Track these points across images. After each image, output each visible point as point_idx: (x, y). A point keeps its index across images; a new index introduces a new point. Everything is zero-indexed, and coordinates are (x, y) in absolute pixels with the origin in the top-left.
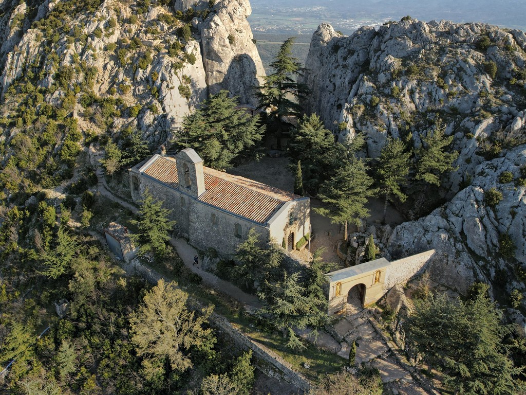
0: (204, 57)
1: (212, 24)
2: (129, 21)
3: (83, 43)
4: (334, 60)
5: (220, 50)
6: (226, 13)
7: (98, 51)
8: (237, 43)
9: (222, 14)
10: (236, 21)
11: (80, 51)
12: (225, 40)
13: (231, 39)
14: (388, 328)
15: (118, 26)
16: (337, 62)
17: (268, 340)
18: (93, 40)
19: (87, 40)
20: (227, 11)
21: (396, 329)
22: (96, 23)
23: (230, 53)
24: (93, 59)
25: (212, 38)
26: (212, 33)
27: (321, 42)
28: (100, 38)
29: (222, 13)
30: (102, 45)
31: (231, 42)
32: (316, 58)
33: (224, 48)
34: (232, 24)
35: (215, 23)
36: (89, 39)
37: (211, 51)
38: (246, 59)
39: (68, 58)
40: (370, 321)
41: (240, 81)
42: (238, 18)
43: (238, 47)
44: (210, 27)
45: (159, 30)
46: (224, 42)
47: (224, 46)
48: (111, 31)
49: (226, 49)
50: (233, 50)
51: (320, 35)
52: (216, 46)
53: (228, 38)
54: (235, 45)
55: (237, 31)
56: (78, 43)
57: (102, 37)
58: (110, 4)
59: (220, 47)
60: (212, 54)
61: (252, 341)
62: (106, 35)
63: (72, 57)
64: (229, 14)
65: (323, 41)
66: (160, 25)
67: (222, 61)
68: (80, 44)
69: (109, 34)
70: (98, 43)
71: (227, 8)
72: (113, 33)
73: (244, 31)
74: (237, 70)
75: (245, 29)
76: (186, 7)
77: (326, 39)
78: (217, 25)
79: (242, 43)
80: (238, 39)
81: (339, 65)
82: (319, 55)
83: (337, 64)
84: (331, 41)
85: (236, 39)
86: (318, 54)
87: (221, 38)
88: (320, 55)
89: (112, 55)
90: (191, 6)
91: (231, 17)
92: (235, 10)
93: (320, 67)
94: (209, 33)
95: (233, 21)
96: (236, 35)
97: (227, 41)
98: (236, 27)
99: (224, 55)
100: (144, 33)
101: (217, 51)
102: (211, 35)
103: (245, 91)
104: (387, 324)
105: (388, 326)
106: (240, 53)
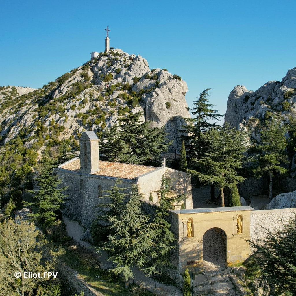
0: (146, 119)
1: (154, 94)
2: (97, 100)
3: (61, 114)
4: (244, 107)
5: (159, 112)
6: (166, 88)
7: (69, 117)
8: (173, 108)
9: (163, 89)
10: (174, 94)
11: (58, 119)
12: (163, 105)
13: (168, 105)
14: (250, 285)
15: (89, 103)
16: (247, 108)
17: (107, 288)
18: (68, 111)
19: (64, 112)
20: (167, 86)
21: (260, 285)
22: (74, 102)
23: (166, 114)
24: (64, 122)
25: (153, 104)
26: (154, 100)
27: (235, 97)
28: (74, 110)
29: (163, 87)
30: (74, 114)
31: (168, 107)
32: (232, 109)
33: (162, 111)
34: (170, 96)
35: (157, 94)
36: (66, 111)
37: (152, 114)
38: (179, 120)
39: (47, 123)
40: (231, 279)
41: (174, 137)
42: (175, 91)
43: (174, 111)
44: (152, 96)
45: (117, 103)
46: (162, 106)
47: (162, 109)
48: (82, 106)
49: (164, 111)
50: (169, 113)
51: (235, 92)
52: (155, 109)
53: (166, 104)
54: (171, 110)
55: (174, 100)
56: (57, 115)
57: (75, 110)
58: (87, 92)
59: (159, 110)
60: (153, 116)
61: (91, 289)
62: (78, 109)
63: (50, 122)
64: (169, 88)
65: (237, 96)
66: (118, 100)
67: (160, 121)
68: (59, 115)
69: (81, 108)
70: (71, 113)
71: (167, 84)
72: (84, 107)
73: (179, 100)
74: (171, 128)
75: (181, 100)
76: (139, 89)
77: (239, 94)
78: (158, 94)
79: (177, 109)
80: (174, 106)
81: (249, 110)
82: (233, 107)
83: (247, 109)
84: (243, 95)
85: (172, 106)
86: (233, 105)
87: (160, 104)
88: (235, 106)
89: (79, 120)
90: (143, 88)
91: (170, 91)
92: (173, 86)
93: (235, 116)
94: (151, 100)
95: (171, 93)
96: (173, 103)
97: (165, 106)
98: (173, 98)
99: (162, 116)
100: (105, 106)
101: (156, 113)
102: (153, 101)
103: (178, 145)
104: (249, 281)
105: (251, 283)
106: (175, 115)
